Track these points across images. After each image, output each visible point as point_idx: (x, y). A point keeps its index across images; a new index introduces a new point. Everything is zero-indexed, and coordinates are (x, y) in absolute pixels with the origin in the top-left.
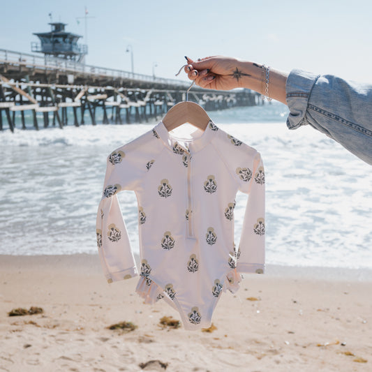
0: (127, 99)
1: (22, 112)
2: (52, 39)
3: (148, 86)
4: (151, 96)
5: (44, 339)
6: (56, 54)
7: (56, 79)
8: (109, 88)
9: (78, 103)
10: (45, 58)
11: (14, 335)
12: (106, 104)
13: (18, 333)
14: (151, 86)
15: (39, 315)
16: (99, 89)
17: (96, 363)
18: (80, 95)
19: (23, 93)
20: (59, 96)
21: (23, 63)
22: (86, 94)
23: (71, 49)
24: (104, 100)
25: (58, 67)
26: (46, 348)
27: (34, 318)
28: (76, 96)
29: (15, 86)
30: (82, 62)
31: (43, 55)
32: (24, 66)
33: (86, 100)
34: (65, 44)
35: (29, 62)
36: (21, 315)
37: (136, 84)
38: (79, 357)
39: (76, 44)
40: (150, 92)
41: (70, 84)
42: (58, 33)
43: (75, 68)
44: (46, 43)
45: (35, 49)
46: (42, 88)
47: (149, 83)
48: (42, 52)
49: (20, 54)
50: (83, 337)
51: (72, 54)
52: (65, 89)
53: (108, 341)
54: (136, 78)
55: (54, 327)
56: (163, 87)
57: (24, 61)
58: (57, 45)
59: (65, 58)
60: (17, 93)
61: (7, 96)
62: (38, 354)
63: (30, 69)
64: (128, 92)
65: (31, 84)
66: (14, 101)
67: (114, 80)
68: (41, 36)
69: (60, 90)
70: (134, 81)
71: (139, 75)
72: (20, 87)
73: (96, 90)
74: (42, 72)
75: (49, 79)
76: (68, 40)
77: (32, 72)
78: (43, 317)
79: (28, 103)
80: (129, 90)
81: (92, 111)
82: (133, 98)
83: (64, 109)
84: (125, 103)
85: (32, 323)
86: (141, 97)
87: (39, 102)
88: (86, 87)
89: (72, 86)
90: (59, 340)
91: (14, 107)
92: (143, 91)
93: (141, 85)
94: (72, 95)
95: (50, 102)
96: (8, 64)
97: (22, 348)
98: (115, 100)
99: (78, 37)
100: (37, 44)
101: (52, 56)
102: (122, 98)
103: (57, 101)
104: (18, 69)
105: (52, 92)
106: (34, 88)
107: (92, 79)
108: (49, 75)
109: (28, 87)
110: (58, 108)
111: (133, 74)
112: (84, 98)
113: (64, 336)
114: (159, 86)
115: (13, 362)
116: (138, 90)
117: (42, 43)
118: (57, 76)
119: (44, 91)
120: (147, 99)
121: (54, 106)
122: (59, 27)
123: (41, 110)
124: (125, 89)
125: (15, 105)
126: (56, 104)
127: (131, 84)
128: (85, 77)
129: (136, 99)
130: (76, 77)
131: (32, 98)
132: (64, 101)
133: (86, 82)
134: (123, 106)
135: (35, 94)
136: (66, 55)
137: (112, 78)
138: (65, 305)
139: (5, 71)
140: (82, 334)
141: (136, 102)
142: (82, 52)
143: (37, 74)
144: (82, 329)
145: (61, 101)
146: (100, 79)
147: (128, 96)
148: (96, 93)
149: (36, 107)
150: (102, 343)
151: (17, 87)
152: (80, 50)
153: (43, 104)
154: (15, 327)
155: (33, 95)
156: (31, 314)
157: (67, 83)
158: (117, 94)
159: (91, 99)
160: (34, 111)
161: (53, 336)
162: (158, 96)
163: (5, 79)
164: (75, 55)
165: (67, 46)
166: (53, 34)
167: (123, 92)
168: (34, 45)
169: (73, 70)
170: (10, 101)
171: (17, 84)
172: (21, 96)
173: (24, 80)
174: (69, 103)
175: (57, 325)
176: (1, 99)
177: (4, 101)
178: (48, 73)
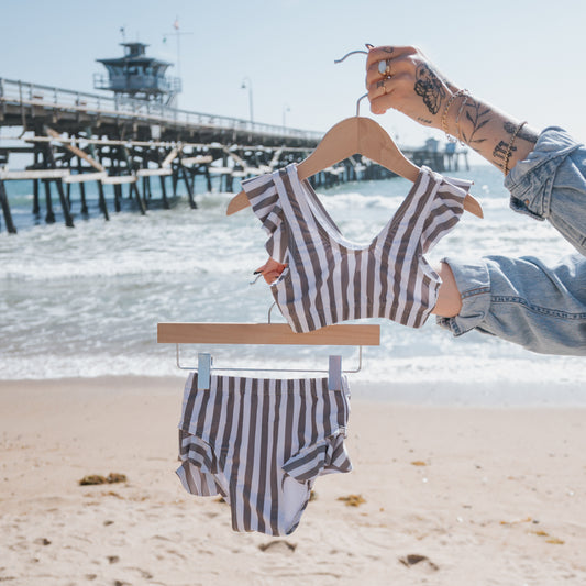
0: (243, 163)
1: (82, 185)
2: (125, 69)
3: (276, 142)
4: (281, 158)
5: (130, 515)
6: (132, 92)
7: (132, 132)
8: (216, 145)
9: (166, 169)
10: (115, 100)
11: (89, 510)
12: (211, 170)
13: (95, 507)
14: (281, 142)
15: (122, 484)
16: (199, 147)
17: (201, 544)
18: (171, 157)
19: (82, 154)
20: (138, 159)
21: (81, 108)
22: (180, 155)
23: (156, 83)
24: (207, 165)
25: (136, 114)
26: (133, 525)
27: (115, 487)
28: (164, 159)
29: (69, 144)
30: (172, 106)
31: (111, 94)
32: (83, 112)
33: (180, 165)
34: (146, 77)
35: (91, 106)
36: (96, 483)
37: (258, 140)
38: (178, 537)
39: (162, 77)
40: (279, 151)
41: (155, 140)
42: (135, 59)
43: (162, 114)
44: (117, 74)
45: (99, 85)
46: (112, 147)
47: (277, 138)
48: (111, 89)
49: (77, 93)
50: (182, 512)
51: (156, 92)
52: (148, 148)
53: (218, 518)
54: (258, 130)
55: (143, 499)
56: (299, 143)
57: (84, 104)
58: (133, 78)
59: (147, 99)
60: (74, 155)
61: (58, 159)
62: (123, 533)
63: (92, 116)
64: (244, 151)
65: (95, 140)
66: (69, 167)
67: (223, 132)
68: (108, 63)
69: (139, 149)
70: (253, 135)
71: (262, 125)
72: (77, 145)
73: (195, 149)
74: (110, 121)
75: (123, 133)
76: (150, 70)
77: (95, 122)
78: (127, 486)
79: (92, 169)
80: (246, 148)
81: (190, 181)
82: (252, 162)
83: (146, 180)
84: (240, 168)
85: (112, 494)
86: (265, 159)
87: (107, 168)
88: (179, 144)
89: (158, 144)
90: (151, 515)
91: (69, 178)
92: (269, 150)
93: (264, 140)
94: (158, 157)
95: (124, 169)
96: (59, 109)
97: (101, 526)
98: (225, 165)
99: (166, 66)
100: (102, 76)
101: (126, 95)
102: (236, 162)
103: (135, 167)
104: (73, 117)
105: (127, 153)
106: (100, 147)
107: (188, 133)
108: (122, 126)
109: (90, 145)
110: (137, 178)
111: (253, 123)
112: (176, 161)
113: (157, 511)
114: (293, 143)
115: (91, 542)
116: (261, 147)
117: (111, 79)
118: (135, 127)
119: (114, 151)
120: (274, 162)
121: (130, 174)
122: (136, 48)
123: (110, 181)
124: (240, 147)
125: (71, 173)
126: (133, 172)
127: (250, 139)
128: (178, 129)
129: (258, 162)
130: (163, 129)
131: (96, 163)
132: (146, 167)
133: (179, 136)
134: (237, 174)
135: (101, 155)
136: (148, 93)
137: (221, 130)
138: (157, 471)
139: (55, 121)
140: (181, 508)
141: (257, 167)
142: (172, 88)
143: (104, 125)
144: (181, 502)
145: (141, 166)
146: (202, 132)
147: (246, 158)
148: (195, 154)
149: (103, 176)
150: (208, 519)
151: (73, 145)
152: (169, 86)
153: (113, 171)
154: (89, 500)
155: (97, 158)
156: (111, 482)
157: (149, 138)
158: (227, 155)
159: (188, 163)
160: (100, 183)
161: (142, 511)
162: (291, 158)
163: (55, 133)
164: (162, 93)
165: (149, 81)
166: (127, 60)
167: (237, 152)
168: (98, 78)
169: (158, 118)
170: (62, 168)
171: (73, 140)
172: (79, 160)
173: (83, 134)
174: (153, 170)
175: (148, 497)
176: (48, 164)
177: (54, 167)
178: (120, 123)
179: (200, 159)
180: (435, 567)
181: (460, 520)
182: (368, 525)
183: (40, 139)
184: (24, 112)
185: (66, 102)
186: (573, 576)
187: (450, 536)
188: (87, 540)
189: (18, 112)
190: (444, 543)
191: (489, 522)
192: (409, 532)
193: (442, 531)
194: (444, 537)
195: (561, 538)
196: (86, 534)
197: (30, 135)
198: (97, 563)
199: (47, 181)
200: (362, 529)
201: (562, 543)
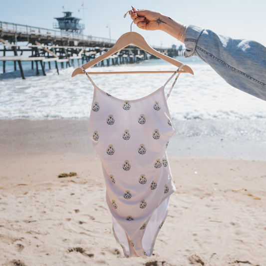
1: (49, 63)
2: (64, 21)
4: (121, 52)
5: (81, 190)
6: (67, 30)
8: (97, 48)
9: (80, 56)
10: (61, 32)
11: (64, 188)
12: (96, 57)
13: (66, 187)
15: (75, 177)
16: (91, 49)
18: (81, 52)
19: (49, 51)
20: (69, 53)
21: (49, 35)
22: (85, 52)
23: (75, 26)
24: (94, 55)
25: (69, 37)
26: (82, 195)
27: (73, 178)
28: (79, 53)
30: (82, 33)
31: (60, 30)
32: (50, 36)
33: (84, 55)
35: (53, 34)
36: (65, 177)
39: (78, 24)
41: (75, 46)
42: (68, 17)
44: (61, 23)
45: (55, 27)
46: (60, 49)
48: (60, 28)
49: (47, 29)
50: (102, 189)
51: (76, 29)
52: (72, 49)
54: (112, 42)
55: (85, 183)
57: (50, 33)
58: (67, 24)
59: (72, 32)
60: (46, 52)
61: (41, 53)
62: (79, 198)
63: (53, 38)
65: (54, 46)
66: (44, 56)
69: (70, 50)
70: (110, 44)
71: (114, 40)
72: (48, 48)
74: (60, 40)
75: (64, 43)
76: (73, 21)
77: (54, 40)
78: (78, 178)
79: (53, 57)
80: (108, 48)
81: (88, 61)
85: (72, 181)
87: (58, 56)
88: (85, 47)
89: (77, 48)
90: (89, 190)
91: (45, 60)
94: (77, 52)
95: (64, 57)
96: (41, 35)
97: (69, 196)
98: (101, 54)
99: (79, 20)
100: (56, 24)
101: (65, 30)
103: (69, 56)
104: (46, 38)
105: (66, 51)
106: (56, 49)
107: (87, 43)
108: (64, 41)
109: (52, 48)
110: (69, 60)
111: (111, 40)
112: (83, 54)
113: (91, 188)
115: (66, 203)
117: (59, 23)
118: (68, 42)
120: (118, 53)
121: (67, 58)
122: (68, 14)
123: (59, 61)
124: (106, 48)
125: (45, 58)
128: (84, 42)
130: (79, 42)
131: (54, 55)
132: (72, 56)
133: (84, 45)
136: (73, 30)
137: (99, 42)
139: (39, 39)
140: (101, 187)
142: (81, 28)
143: (57, 41)
144: (100, 184)
146: (92, 43)
148: (90, 51)
149: (57, 59)
153: (61, 57)
154: (63, 184)
155: (55, 53)
156: (71, 176)
157: (74, 45)
158: (102, 51)
159: (88, 54)
160: (56, 61)
161: (85, 188)
162: (124, 52)
163: (39, 44)
164: (78, 29)
165: (73, 25)
166: (65, 18)
167: (105, 50)
169: (77, 38)
170: (42, 56)
171: (46, 47)
172: (48, 53)
173: (49, 44)
174: (75, 57)
175: (87, 182)
176: (37, 55)
179: (92, 53)
181: (215, 189)
183: (34, 46)
184: (28, 36)
185: (43, 33)
187: (214, 197)
189: (26, 37)
191: (228, 190)
195: (259, 197)
196: (64, 199)
197: (31, 45)
198: (70, 213)
199: (36, 61)
201: (260, 199)
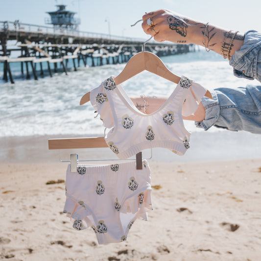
0: (106, 52)
1: (41, 63)
2: (57, 16)
3: (120, 43)
4: (122, 49)
6: (61, 25)
7: (61, 41)
8: (95, 45)
9: (75, 55)
10: (54, 28)
12: (93, 55)
14: (122, 43)
15: (63, 184)
16: (88, 46)
18: (77, 51)
19: (41, 51)
20: (64, 52)
21: (40, 32)
22: (81, 50)
23: (70, 21)
24: (92, 53)
25: (62, 34)
27: (60, 185)
28: (74, 51)
29: (36, 47)
30: (77, 29)
31: (52, 26)
32: (41, 34)
33: (81, 54)
34: (66, 18)
35: (44, 31)
36: (53, 184)
37: (112, 42)
39: (73, 18)
40: (121, 46)
41: (70, 44)
42: (62, 11)
43: (73, 33)
44: (54, 18)
45: (47, 22)
46: (53, 47)
47: (120, 41)
48: (52, 24)
49: (38, 26)
51: (70, 24)
52: (67, 47)
54: (112, 38)
56: (129, 43)
57: (41, 30)
58: (61, 19)
59: (66, 27)
60: (37, 51)
61: (31, 53)
63: (44, 35)
64: (107, 47)
65: (46, 45)
66: (35, 56)
68: (51, 14)
69: (64, 48)
70: (110, 40)
71: (114, 36)
72: (39, 47)
73: (86, 47)
74: (52, 37)
75: (57, 41)
76: (67, 15)
77: (45, 38)
79: (45, 57)
80: (108, 45)
81: (85, 60)
82: (110, 51)
83: (67, 60)
84: (105, 54)
86: (116, 50)
87: (51, 56)
88: (81, 45)
91: (36, 60)
92: (117, 46)
93: (115, 42)
94: (71, 51)
95: (58, 56)
96: (31, 33)
97: (56, 200)
98: (99, 53)
99: (74, 14)
101: (58, 26)
102: (103, 51)
103: (62, 55)
104: (37, 36)
105: (59, 49)
106: (48, 47)
107: (84, 40)
108: (57, 39)
109: (44, 47)
110: (63, 59)
111: (110, 36)
112: (79, 52)
114: (127, 43)
116: (113, 45)
117: (52, 18)
118: (62, 39)
119: (54, 49)
120: (119, 51)
121: (60, 58)
122: (62, 7)
123: (52, 61)
124: (105, 45)
126: (62, 57)
127: (109, 42)
128: (80, 39)
129: (113, 51)
130: (74, 39)
131: (46, 54)
132: (67, 55)
133: (80, 42)
134: (104, 57)
136: (67, 25)
137: (97, 39)
139: (29, 37)
141: (112, 53)
142: (77, 23)
143: (49, 39)
145: (65, 55)
146: (89, 40)
147: (108, 50)
148: (87, 49)
149: (49, 59)
152: (75, 21)
153: (54, 57)
154: (51, 190)
155: (47, 52)
156: (59, 183)
157: (68, 43)
158: (100, 49)
159: (84, 53)
160: (48, 62)
162: (126, 49)
163: (29, 42)
164: (72, 25)
165: (67, 20)
166: (58, 12)
167: (104, 48)
168: (47, 20)
169: (71, 35)
170: (33, 56)
171: (37, 45)
172: (40, 53)
173: (41, 42)
174: (70, 56)
176: (27, 55)
177: (29, 56)
178: (56, 37)
179: (89, 51)
180: (191, 212)
181: (201, 193)
182: (163, 197)
183: (24, 45)
184: (17, 34)
185: (34, 30)
186: (247, 214)
187: (196, 200)
188: (50, 206)
189: (14, 34)
190: (194, 203)
192: (180, 199)
193: (193, 198)
194: (194, 201)
195: (242, 199)
196: (50, 204)
197: (20, 44)
198: (55, 215)
199: (26, 62)
200: (161, 198)
201: (242, 201)
